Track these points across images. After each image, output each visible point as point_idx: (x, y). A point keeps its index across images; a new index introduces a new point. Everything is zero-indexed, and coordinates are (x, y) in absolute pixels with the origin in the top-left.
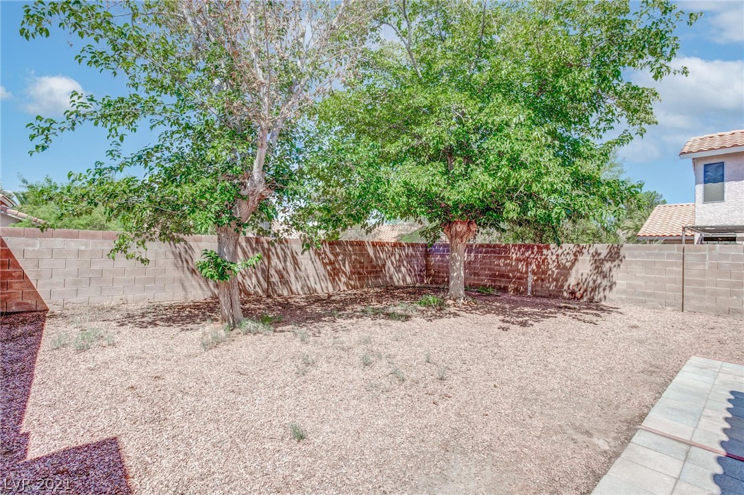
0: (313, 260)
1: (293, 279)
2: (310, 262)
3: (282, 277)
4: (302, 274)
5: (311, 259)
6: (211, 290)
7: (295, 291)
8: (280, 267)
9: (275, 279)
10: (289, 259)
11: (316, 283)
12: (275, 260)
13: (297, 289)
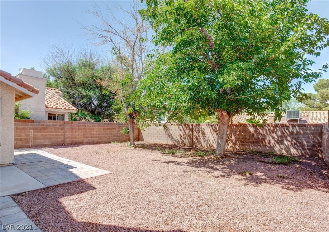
0: (213, 133)
1: (202, 141)
2: (211, 134)
3: (197, 139)
4: (206, 139)
5: (211, 133)
6: (174, 142)
7: (203, 146)
8: (197, 135)
9: (195, 140)
10: (201, 132)
11: (213, 142)
12: (195, 133)
13: (204, 146)
